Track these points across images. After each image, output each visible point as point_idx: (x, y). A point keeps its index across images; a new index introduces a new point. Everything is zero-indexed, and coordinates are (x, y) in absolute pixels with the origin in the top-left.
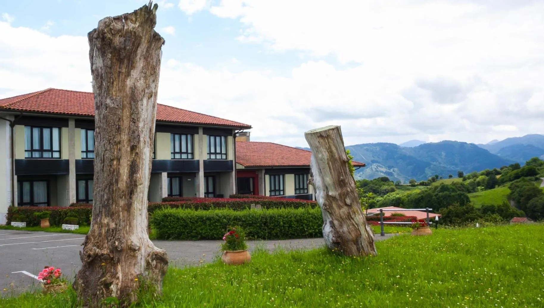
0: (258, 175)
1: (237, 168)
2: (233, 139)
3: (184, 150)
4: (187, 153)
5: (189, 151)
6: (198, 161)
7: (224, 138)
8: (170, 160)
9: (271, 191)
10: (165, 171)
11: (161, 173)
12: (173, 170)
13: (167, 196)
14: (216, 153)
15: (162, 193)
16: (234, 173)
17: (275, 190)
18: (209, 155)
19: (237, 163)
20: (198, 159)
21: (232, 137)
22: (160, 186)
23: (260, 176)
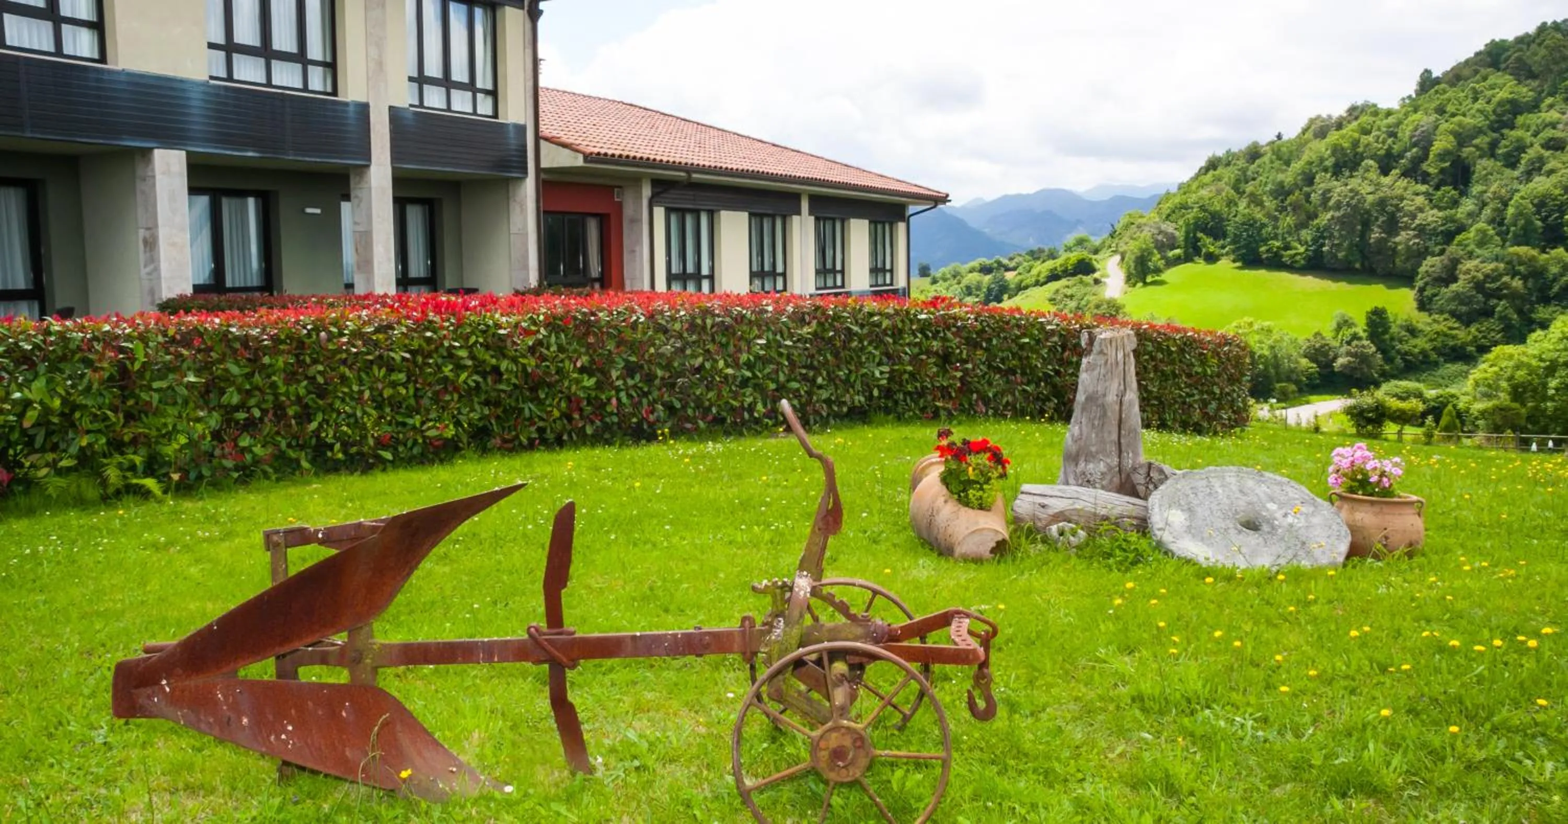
0: (620, 207)
1: (544, 164)
2: (528, 25)
3: (284, 39)
4: (300, 57)
5: (315, 50)
6: (364, 109)
7: (485, 13)
8: (205, 84)
9: (671, 278)
10: (171, 140)
11: (146, 154)
12: (224, 139)
13: (189, 291)
14: (446, 82)
15: (157, 269)
16: (529, 186)
17: (683, 277)
18: (416, 85)
19: (546, 139)
20: (363, 99)
21: (520, 12)
22: (142, 233)
23: (628, 211)
